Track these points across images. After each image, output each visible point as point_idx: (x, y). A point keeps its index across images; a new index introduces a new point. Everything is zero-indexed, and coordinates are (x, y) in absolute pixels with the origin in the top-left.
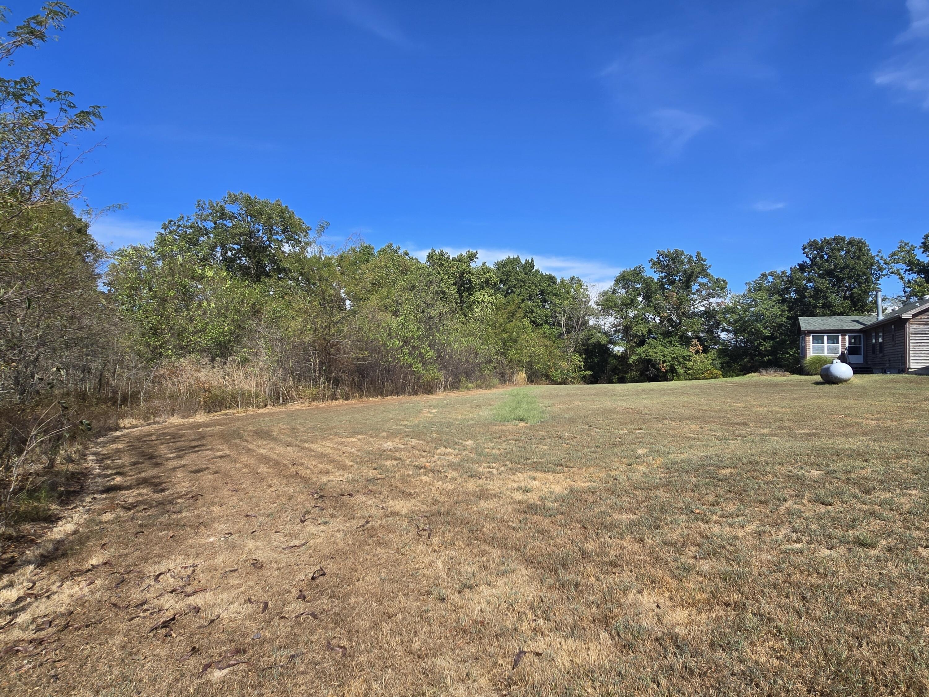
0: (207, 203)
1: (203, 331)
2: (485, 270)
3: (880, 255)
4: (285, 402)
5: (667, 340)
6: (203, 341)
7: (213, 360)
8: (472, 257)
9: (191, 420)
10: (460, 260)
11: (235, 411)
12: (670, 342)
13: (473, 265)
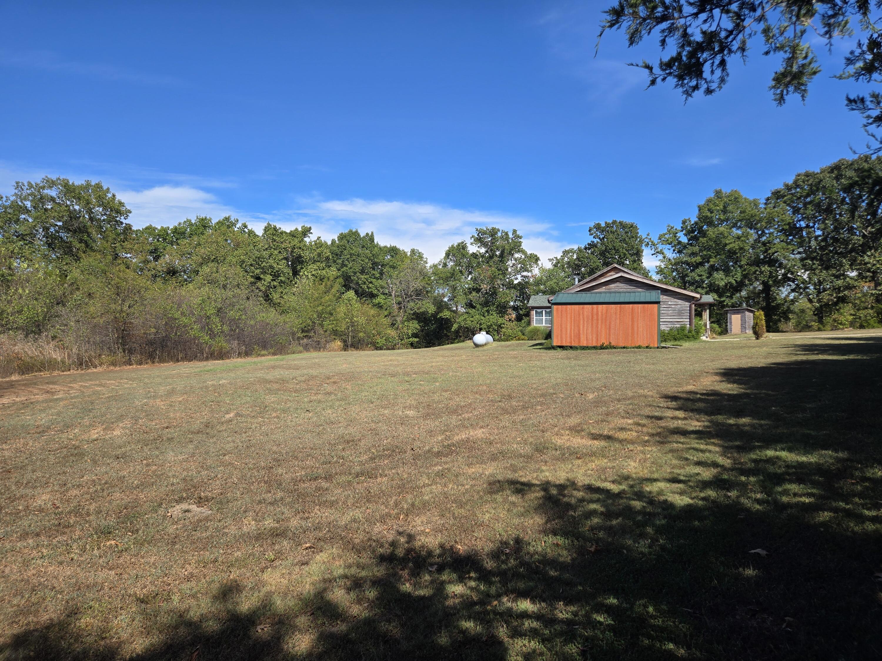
0: (26, 184)
1: (20, 312)
2: (319, 244)
3: (649, 237)
4: (88, 367)
5: (485, 309)
6: (21, 320)
7: (26, 336)
8: (306, 232)
9: (8, 379)
10: (293, 235)
11: (42, 373)
12: (488, 311)
13: (307, 239)
